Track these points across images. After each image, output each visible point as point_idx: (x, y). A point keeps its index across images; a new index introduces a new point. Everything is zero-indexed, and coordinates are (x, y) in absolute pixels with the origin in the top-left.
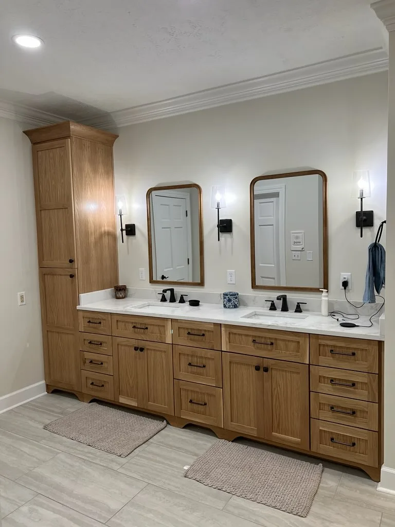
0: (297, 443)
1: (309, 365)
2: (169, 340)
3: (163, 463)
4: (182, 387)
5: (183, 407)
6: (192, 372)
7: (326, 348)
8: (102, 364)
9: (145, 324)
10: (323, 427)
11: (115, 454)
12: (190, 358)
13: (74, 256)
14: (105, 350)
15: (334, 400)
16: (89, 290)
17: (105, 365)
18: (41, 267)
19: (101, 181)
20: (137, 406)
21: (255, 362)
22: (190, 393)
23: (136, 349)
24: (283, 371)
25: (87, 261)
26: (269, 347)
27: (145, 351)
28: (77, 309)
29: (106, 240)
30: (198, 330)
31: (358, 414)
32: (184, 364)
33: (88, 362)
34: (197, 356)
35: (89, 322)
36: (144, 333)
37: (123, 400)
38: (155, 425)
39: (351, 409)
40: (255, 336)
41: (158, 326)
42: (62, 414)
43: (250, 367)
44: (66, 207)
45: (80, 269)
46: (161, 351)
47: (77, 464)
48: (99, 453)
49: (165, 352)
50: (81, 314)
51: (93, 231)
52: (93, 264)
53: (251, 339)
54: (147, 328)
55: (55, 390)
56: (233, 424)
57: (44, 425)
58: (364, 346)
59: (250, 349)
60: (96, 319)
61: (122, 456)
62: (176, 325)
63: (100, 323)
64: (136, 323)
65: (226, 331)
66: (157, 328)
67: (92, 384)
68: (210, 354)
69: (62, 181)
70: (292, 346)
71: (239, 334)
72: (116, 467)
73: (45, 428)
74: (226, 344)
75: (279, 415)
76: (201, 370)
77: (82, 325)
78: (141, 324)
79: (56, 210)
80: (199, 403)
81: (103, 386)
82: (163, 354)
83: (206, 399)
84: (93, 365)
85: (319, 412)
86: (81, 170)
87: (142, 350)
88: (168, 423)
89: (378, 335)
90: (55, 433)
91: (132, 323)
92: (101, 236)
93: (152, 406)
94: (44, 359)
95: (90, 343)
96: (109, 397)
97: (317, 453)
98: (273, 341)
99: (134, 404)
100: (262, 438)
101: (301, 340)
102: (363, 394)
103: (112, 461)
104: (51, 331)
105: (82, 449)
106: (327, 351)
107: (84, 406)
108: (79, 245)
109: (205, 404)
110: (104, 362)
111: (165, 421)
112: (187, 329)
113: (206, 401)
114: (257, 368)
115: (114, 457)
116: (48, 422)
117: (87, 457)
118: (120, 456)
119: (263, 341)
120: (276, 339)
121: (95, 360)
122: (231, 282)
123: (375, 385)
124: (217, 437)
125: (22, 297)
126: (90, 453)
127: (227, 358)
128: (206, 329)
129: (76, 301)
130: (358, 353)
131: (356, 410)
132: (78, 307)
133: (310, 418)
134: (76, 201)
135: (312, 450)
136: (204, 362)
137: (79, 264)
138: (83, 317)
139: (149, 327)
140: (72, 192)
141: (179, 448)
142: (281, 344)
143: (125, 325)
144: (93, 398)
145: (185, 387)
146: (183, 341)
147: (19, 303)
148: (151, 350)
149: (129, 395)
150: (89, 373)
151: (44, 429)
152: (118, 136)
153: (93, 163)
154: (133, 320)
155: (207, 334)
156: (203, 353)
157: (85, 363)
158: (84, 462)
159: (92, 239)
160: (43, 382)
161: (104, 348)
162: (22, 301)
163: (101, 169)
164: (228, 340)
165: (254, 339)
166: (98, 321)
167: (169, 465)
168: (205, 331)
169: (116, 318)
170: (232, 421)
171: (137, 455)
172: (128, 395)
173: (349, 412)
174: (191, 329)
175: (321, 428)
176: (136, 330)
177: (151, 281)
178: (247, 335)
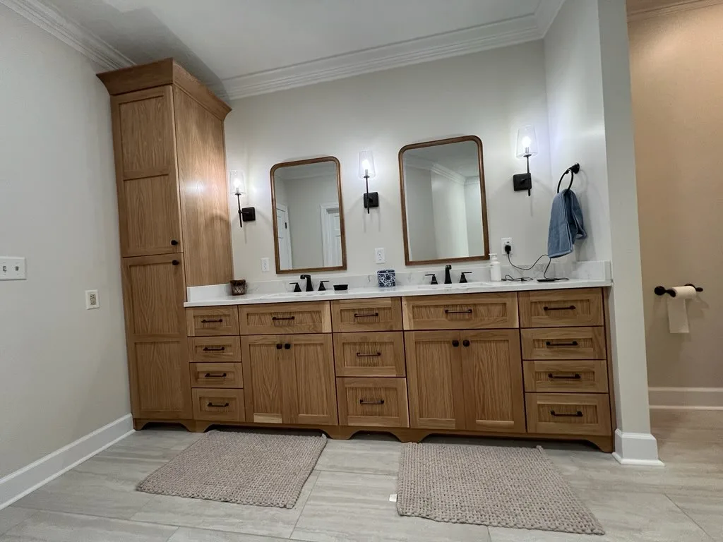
0: (509, 427)
1: (520, 328)
2: (327, 328)
3: (356, 501)
4: (347, 386)
5: (351, 412)
6: (362, 365)
7: (539, 306)
8: (225, 375)
9: (290, 313)
10: (540, 400)
11: (275, 506)
12: (358, 347)
13: (179, 238)
14: (231, 356)
15: (552, 366)
16: (200, 283)
17: (229, 376)
18: (125, 256)
19: (212, 155)
20: (281, 422)
21: (450, 336)
22: (359, 392)
23: (279, 347)
24: (485, 342)
25: (196, 245)
26: (467, 316)
27: (292, 349)
28: (185, 306)
29: (218, 226)
30: (370, 309)
31: (583, 377)
32: (349, 353)
33: (202, 376)
34: (368, 343)
35: (204, 321)
36: (289, 325)
37: (259, 419)
38: (310, 444)
39: (573, 373)
40: (448, 306)
41: (310, 312)
42: (164, 457)
43: (443, 345)
44: (165, 174)
45: (187, 254)
46: (316, 345)
48: (247, 511)
49: (322, 344)
50: (190, 313)
51: (203, 211)
52: (204, 251)
53: (442, 310)
54: (293, 318)
55: (147, 423)
56: (423, 421)
57: (136, 484)
58: (584, 297)
59: (440, 321)
60: (211, 317)
61: (288, 506)
62: (337, 308)
63: (221, 321)
64: (277, 313)
65: (408, 306)
66: (309, 315)
67: (210, 405)
68: (387, 337)
69: (160, 140)
70: (496, 310)
71: (426, 307)
72: (286, 531)
73: (140, 488)
74: (410, 321)
75: (484, 394)
76: (375, 360)
77: (192, 327)
78: (284, 313)
79: (150, 179)
80: (374, 402)
81: (227, 405)
82: (319, 348)
83: (383, 395)
84: (211, 379)
85: (536, 383)
86: (186, 132)
87: (288, 346)
88: (328, 437)
89: (604, 281)
90: (160, 493)
91: (271, 314)
92: (213, 219)
93: (304, 418)
94: (130, 383)
95: (206, 349)
96: (239, 418)
97: (536, 434)
98: (472, 308)
99: (276, 420)
100: (463, 430)
101: (508, 301)
102: (587, 351)
103: (274, 520)
104: (141, 343)
105: (214, 512)
106: (540, 310)
107: (197, 437)
108: (186, 224)
109: (382, 402)
110: (228, 372)
111: (323, 435)
112: (354, 310)
113: (384, 398)
114: (456, 344)
115: (274, 511)
116: (142, 477)
118: (285, 506)
119: (458, 309)
120: (475, 305)
121: (213, 372)
122: (380, 262)
123: (601, 339)
124: (400, 441)
125: (93, 297)
126: (230, 516)
127: (411, 338)
128: (380, 306)
129: (183, 296)
130: (578, 306)
131: (580, 372)
132: (186, 304)
133: (524, 392)
134: (181, 172)
135: (529, 431)
136: (378, 348)
137: (185, 246)
138: (194, 317)
139: (296, 316)
140: (176, 155)
141: (362, 469)
142: (481, 309)
143: (260, 318)
144: (212, 424)
145: (352, 385)
146: (349, 328)
147: (88, 306)
148: (300, 345)
149: (269, 409)
150: (205, 392)
151: (137, 490)
152: (231, 110)
153: (201, 128)
154: (273, 310)
155: (382, 313)
156: (377, 337)
157: (197, 378)
158: (225, 537)
159: (202, 220)
160: (129, 416)
161: (228, 353)
162: (93, 303)
163: (211, 140)
164: (411, 316)
165: (447, 309)
166: (219, 319)
167: (364, 501)
168: (379, 309)
169: (246, 310)
170: (420, 417)
171: (310, 498)
172: (266, 411)
173: (571, 376)
174: (359, 310)
175: (539, 403)
176: (277, 322)
177: (279, 271)
178: (436, 306)
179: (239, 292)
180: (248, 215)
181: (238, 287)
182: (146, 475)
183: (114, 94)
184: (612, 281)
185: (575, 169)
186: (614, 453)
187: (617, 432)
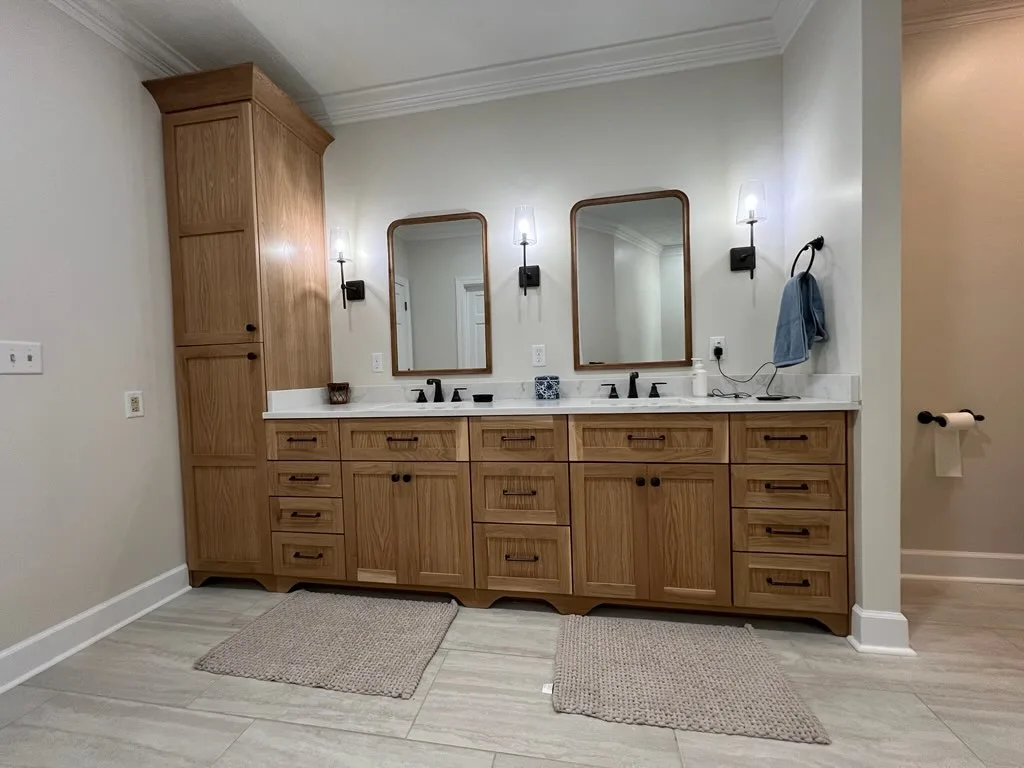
0: (709, 598)
1: (730, 464)
2: (462, 454)
3: (497, 691)
4: (488, 535)
5: (492, 570)
6: (509, 507)
7: (757, 433)
8: (318, 515)
9: (413, 432)
10: (753, 563)
11: (386, 694)
12: (505, 482)
13: (258, 321)
14: (328, 488)
15: (772, 516)
16: (285, 385)
17: (325, 517)
18: (179, 346)
19: (305, 203)
20: (396, 582)
21: (633, 472)
22: (505, 544)
23: (395, 478)
24: (681, 481)
25: (280, 333)
26: (658, 444)
27: (414, 481)
28: (264, 417)
29: (312, 304)
30: (523, 430)
31: (812, 532)
32: (493, 493)
33: (287, 515)
34: (519, 477)
35: (290, 440)
36: (410, 449)
37: (365, 576)
38: (434, 613)
39: (800, 527)
40: (631, 429)
41: (441, 432)
42: (233, 625)
43: (623, 483)
44: (239, 230)
45: (269, 344)
46: (447, 477)
47: (304, 745)
48: (348, 701)
49: (455, 477)
50: (271, 428)
51: (291, 283)
52: (292, 341)
53: (623, 435)
54: (416, 439)
55: (208, 578)
56: (591, 586)
57: (194, 660)
58: (821, 423)
59: (619, 449)
60: (301, 433)
61: (404, 696)
62: (477, 428)
63: (315, 440)
64: (393, 432)
65: (577, 428)
66: (438, 436)
67: (297, 555)
68: (546, 469)
69: (232, 180)
70: (699, 438)
71: (601, 429)
72: (401, 728)
73: (199, 666)
74: (578, 449)
75: (676, 552)
76: (528, 500)
77: (274, 447)
78: (403, 432)
79: (217, 236)
80: (525, 559)
81: (321, 556)
82: (451, 482)
83: (537, 549)
84: (298, 520)
85: (748, 540)
86: (270, 170)
87: (407, 478)
88: (460, 604)
89: (849, 402)
90: (228, 674)
91: (385, 432)
92: (305, 295)
93: (429, 577)
94: (185, 522)
95: (293, 478)
96: (337, 574)
97: (745, 608)
98: (665, 434)
99: (389, 579)
100: (645, 601)
101: (715, 425)
102: (819, 498)
103: (386, 713)
104: (202, 467)
105: (303, 701)
106: (758, 439)
107: (278, 599)
109: (536, 559)
110: (323, 511)
111: (453, 601)
112: (500, 431)
113: (538, 553)
114: (641, 482)
115: (383, 702)
116: (203, 650)
117: (324, 718)
118: (400, 696)
119: (646, 435)
120: (669, 429)
121: (301, 511)
122: (539, 364)
123: (841, 482)
124: (558, 612)
125: (134, 401)
126: (324, 706)
127: (579, 472)
128: (537, 427)
129: (261, 403)
130: (812, 436)
131: (810, 526)
132: (265, 415)
133: (732, 551)
134: (262, 229)
135: (735, 605)
136: (533, 485)
137: (266, 333)
138: (277, 433)
139: (420, 436)
140: (255, 202)
141: (505, 649)
142: (678, 435)
143: (369, 438)
144: (298, 581)
145: (495, 535)
146: (493, 455)
147: (128, 413)
148: (425, 477)
149: (379, 566)
150: (290, 537)
151: (196, 669)
152: (333, 140)
153: (291, 165)
154: (388, 427)
155: (539, 437)
156: (525, 470)
157: (279, 518)
158: (318, 734)
159: (289, 298)
160: (183, 568)
161: (324, 484)
162: (135, 409)
163: (304, 181)
164: (581, 441)
165: (630, 434)
166: (313, 436)
167: (508, 692)
168: (536, 430)
169: (349, 427)
170: (588, 581)
171: (434, 685)
172: (375, 566)
173: (796, 531)
174: (508, 431)
175: (751, 566)
176: (393, 444)
177: (396, 373)
178: (616, 429)
179: (340, 399)
180: (355, 291)
181: (338, 392)
182: (208, 649)
183: (166, 111)
184: (860, 403)
185: (818, 244)
186: (849, 637)
187: (856, 608)
